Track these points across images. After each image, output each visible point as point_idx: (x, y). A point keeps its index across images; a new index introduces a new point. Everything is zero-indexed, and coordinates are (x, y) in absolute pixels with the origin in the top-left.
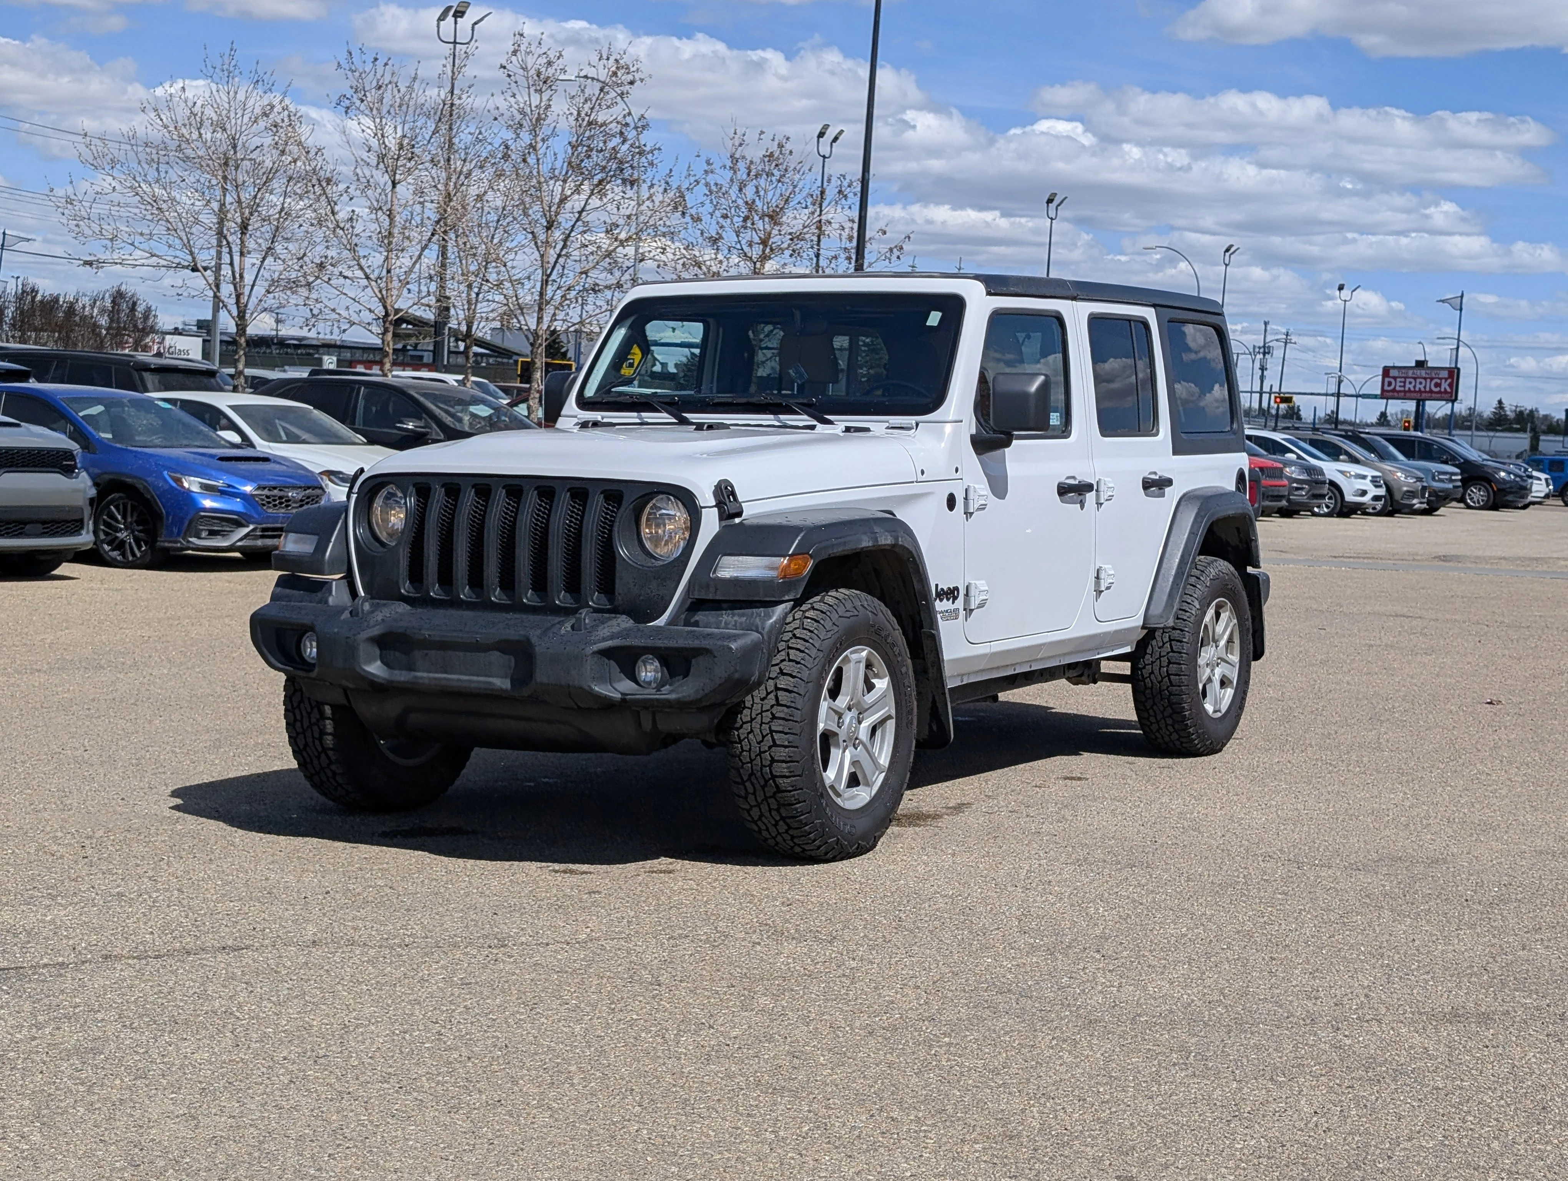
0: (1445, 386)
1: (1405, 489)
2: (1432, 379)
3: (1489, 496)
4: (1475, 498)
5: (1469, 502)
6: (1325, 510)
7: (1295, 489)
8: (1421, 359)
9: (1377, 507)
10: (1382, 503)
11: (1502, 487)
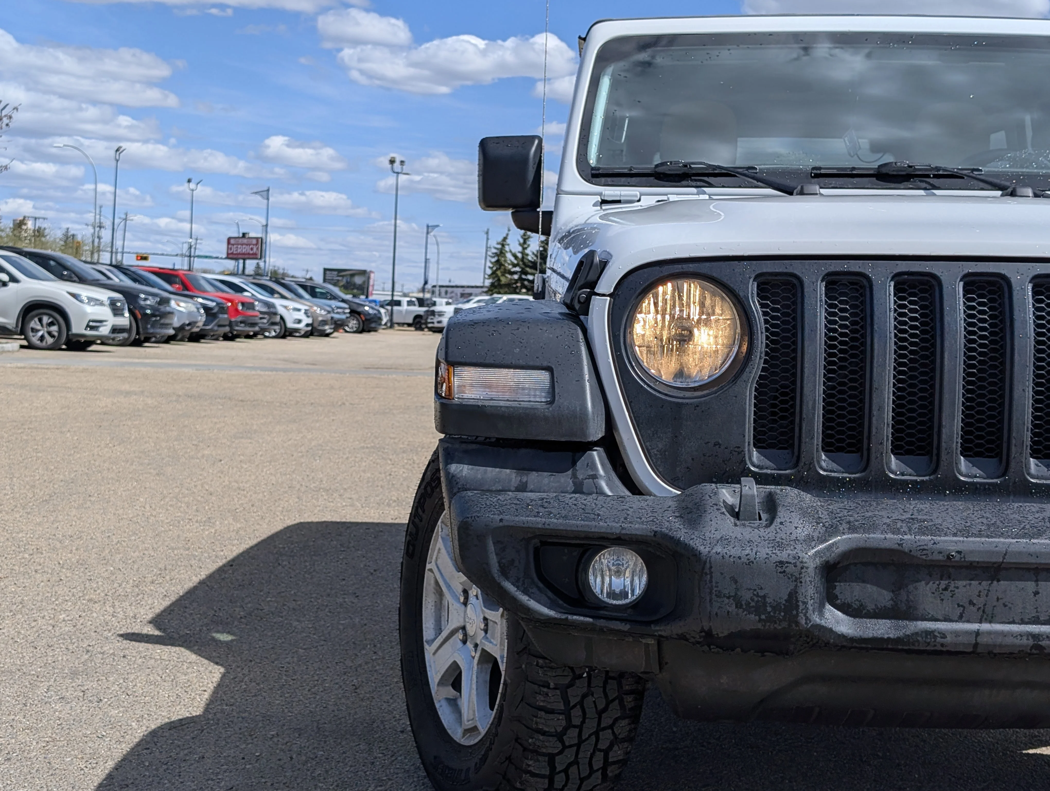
1: (320, 319)
3: (359, 324)
4: (350, 325)
5: (346, 328)
6: (273, 334)
7: (261, 318)
8: (245, 231)
9: (306, 332)
10: (309, 328)
11: (368, 317)
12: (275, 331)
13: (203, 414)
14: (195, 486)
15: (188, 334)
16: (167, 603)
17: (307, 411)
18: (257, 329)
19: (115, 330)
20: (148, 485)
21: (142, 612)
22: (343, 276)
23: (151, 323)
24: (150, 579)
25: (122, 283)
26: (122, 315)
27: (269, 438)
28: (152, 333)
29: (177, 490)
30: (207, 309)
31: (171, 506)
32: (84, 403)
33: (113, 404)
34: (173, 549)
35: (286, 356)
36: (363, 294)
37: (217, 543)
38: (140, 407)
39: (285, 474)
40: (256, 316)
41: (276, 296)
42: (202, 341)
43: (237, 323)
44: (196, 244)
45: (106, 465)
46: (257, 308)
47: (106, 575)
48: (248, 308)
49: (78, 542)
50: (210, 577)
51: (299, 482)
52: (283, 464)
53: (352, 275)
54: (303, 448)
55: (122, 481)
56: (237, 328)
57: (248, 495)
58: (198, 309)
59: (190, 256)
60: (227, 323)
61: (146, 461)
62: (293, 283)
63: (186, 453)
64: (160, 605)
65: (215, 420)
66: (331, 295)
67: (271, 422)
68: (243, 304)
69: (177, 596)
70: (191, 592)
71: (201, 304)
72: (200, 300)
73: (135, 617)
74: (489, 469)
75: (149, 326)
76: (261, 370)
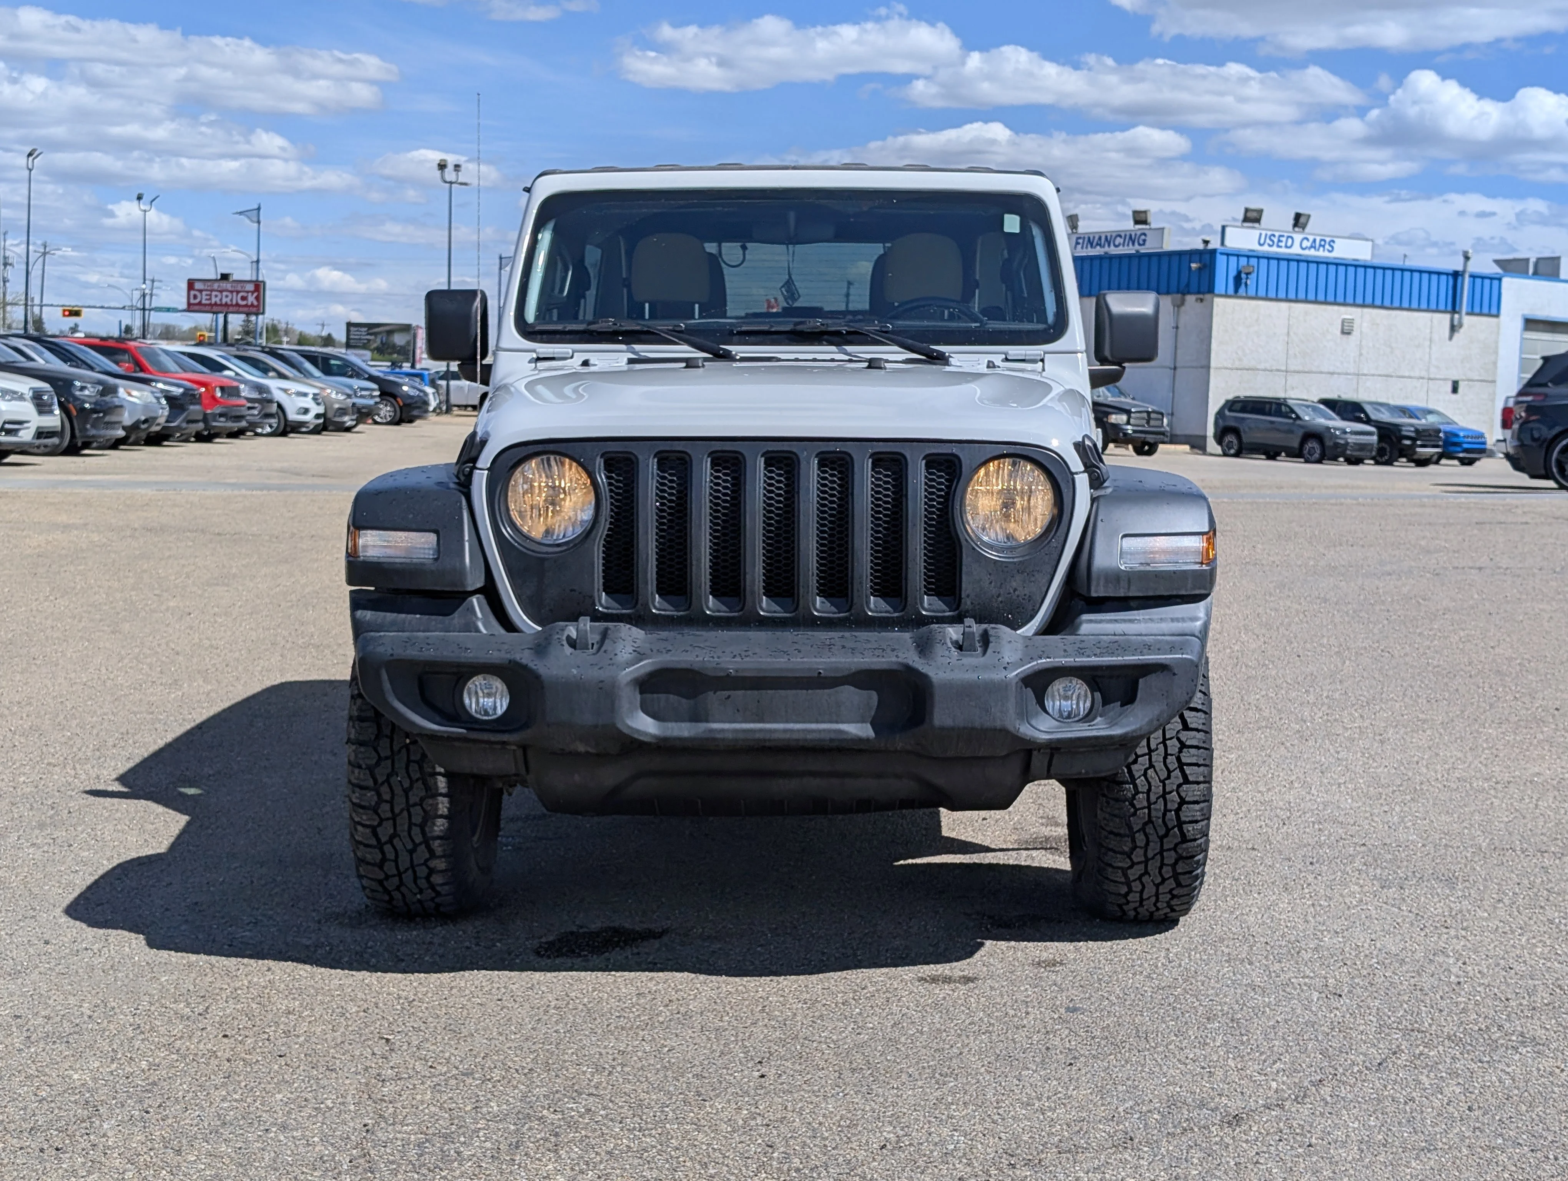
0: (251, 299)
1: (337, 406)
2: (238, 292)
3: (395, 411)
4: (382, 413)
5: (376, 418)
6: (268, 430)
7: (249, 408)
8: (225, 271)
9: (317, 426)
10: (321, 421)
11: (409, 401)
12: (271, 427)
13: (167, 554)
14: (159, 645)
15: (143, 435)
16: (131, 764)
17: (305, 547)
18: (244, 424)
19: (41, 434)
20: (101, 645)
21: (105, 773)
22: (375, 334)
23: (91, 421)
24: (111, 743)
25: (49, 366)
26: (51, 412)
27: (252, 585)
28: (93, 436)
29: (137, 650)
30: (171, 399)
31: (131, 668)
32: (9, 542)
33: (48, 542)
34: (135, 713)
35: (285, 465)
36: (407, 361)
37: (185, 706)
38: (84, 546)
39: (269, 629)
40: (243, 406)
41: (271, 374)
42: (166, 443)
43: (215, 417)
44: (152, 289)
45: (49, 622)
46: (243, 394)
47: (63, 740)
48: (230, 395)
49: (28, 708)
50: (177, 740)
51: (284, 638)
52: (267, 616)
53: (390, 333)
54: (293, 596)
55: (70, 641)
56: (214, 424)
57: (222, 654)
58: (158, 398)
59: (144, 309)
60: (201, 417)
61: (98, 617)
62: (295, 354)
63: (147, 605)
64: (124, 767)
65: (183, 562)
66: (353, 370)
67: (255, 563)
68: (222, 389)
69: (141, 759)
70: (157, 755)
71: (162, 391)
72: (160, 386)
73: (98, 777)
74: (388, 614)
75: (88, 426)
76: (248, 489)
